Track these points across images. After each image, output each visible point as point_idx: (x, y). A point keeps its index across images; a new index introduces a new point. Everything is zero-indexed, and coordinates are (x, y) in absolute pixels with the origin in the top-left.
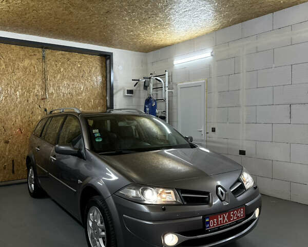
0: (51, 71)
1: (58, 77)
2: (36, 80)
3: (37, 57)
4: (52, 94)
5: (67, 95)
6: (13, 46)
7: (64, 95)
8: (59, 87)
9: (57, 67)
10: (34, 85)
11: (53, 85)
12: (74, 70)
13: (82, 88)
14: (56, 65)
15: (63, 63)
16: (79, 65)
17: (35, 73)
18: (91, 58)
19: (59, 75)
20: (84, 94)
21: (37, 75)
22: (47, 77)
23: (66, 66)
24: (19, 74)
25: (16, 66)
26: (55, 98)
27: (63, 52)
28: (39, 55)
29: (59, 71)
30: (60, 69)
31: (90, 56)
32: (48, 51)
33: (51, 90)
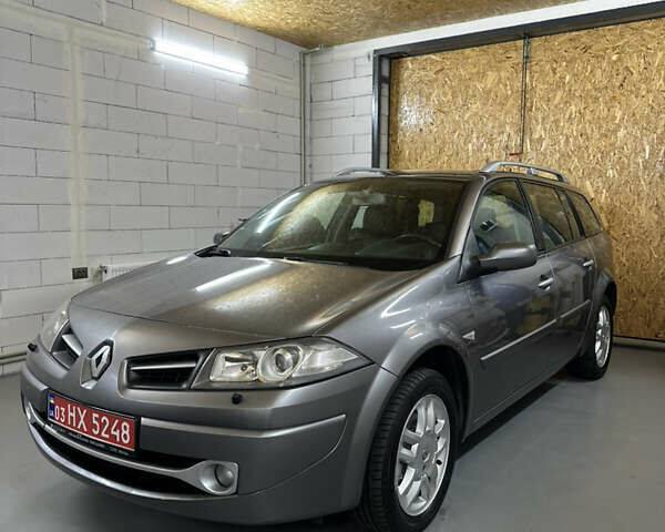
0: (541, 87)
1: (558, 98)
2: (506, 114)
3: (511, 62)
4: (540, 140)
5: (576, 138)
6: (468, 51)
7: (567, 141)
8: (556, 122)
9: (555, 73)
10: (502, 126)
11: (543, 119)
12: (599, 72)
13: (619, 114)
14: (554, 70)
15: (571, 61)
16: (614, 58)
17: (507, 98)
18: (654, 28)
19: (560, 94)
20: (621, 133)
21: (511, 101)
22: (532, 103)
23: (578, 66)
24: (474, 106)
25: (471, 92)
26: (546, 149)
27: (574, 33)
28: (517, 57)
29: (561, 84)
30: (563, 78)
31: (650, 24)
32: (536, 42)
33: (539, 131)
